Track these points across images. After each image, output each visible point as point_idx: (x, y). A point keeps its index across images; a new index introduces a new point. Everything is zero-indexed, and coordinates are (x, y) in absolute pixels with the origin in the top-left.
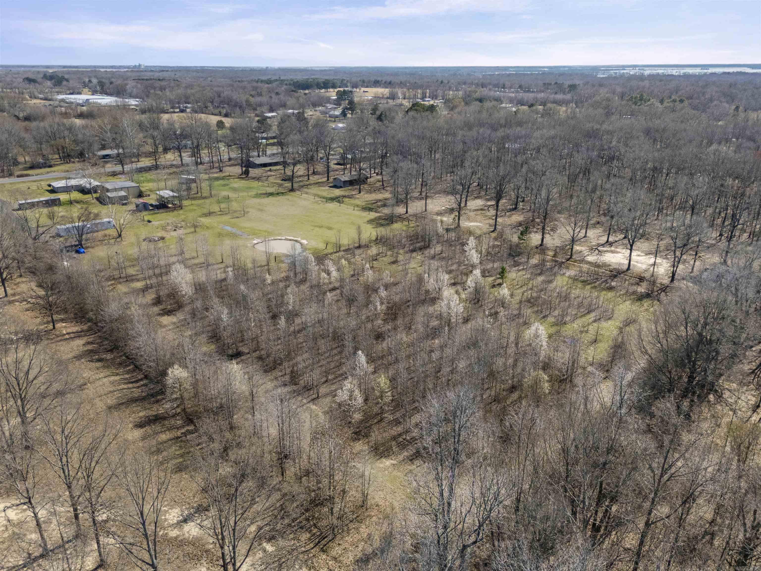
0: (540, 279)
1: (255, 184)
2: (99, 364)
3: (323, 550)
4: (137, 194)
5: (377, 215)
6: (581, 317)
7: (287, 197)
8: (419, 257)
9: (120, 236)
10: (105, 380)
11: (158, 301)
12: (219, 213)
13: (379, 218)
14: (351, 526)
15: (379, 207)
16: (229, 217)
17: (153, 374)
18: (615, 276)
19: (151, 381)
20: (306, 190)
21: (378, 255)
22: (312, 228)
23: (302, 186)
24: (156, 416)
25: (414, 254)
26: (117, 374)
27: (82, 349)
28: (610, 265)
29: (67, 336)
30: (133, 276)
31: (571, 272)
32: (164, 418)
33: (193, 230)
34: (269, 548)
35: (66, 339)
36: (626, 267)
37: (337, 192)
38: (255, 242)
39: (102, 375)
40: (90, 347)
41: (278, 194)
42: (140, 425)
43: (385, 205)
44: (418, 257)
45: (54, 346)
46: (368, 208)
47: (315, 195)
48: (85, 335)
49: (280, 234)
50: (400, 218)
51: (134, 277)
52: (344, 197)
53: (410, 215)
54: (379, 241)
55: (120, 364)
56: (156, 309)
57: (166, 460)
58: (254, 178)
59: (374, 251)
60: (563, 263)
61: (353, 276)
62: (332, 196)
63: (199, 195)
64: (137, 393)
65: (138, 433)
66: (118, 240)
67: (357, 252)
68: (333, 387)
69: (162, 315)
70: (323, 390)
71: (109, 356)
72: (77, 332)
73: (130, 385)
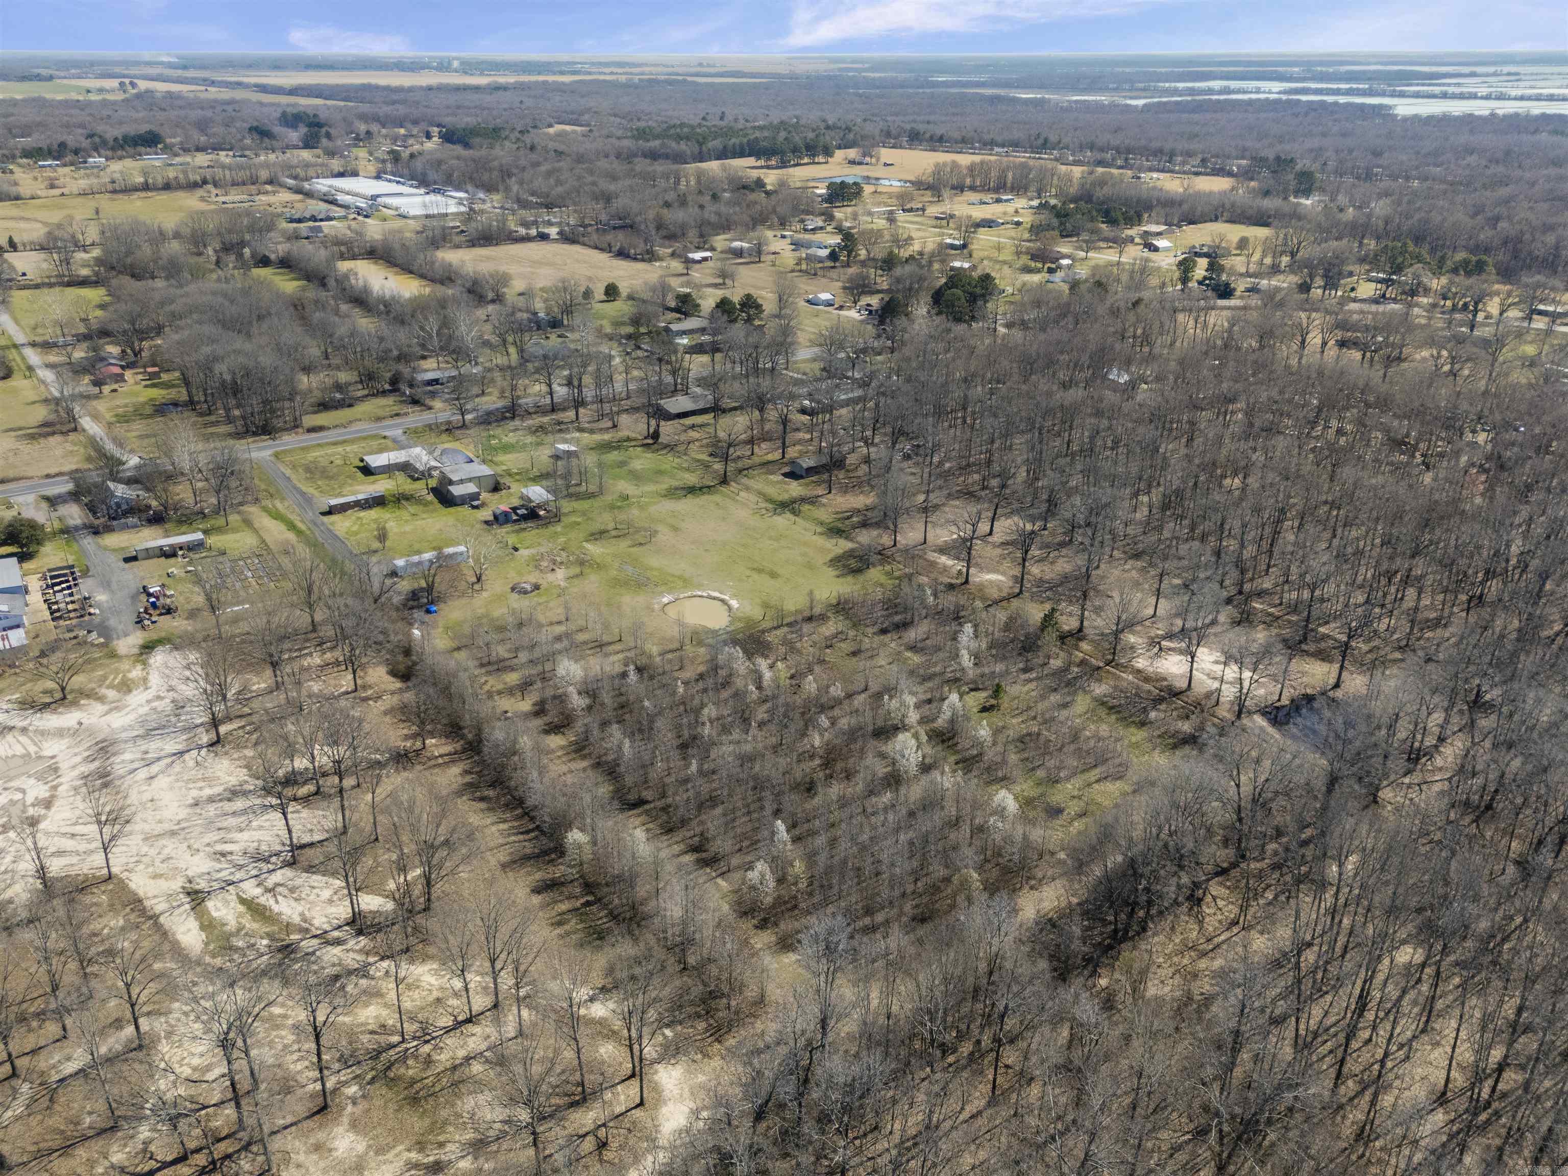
0: (1055, 698)
1: (668, 461)
2: (483, 805)
3: (717, 1040)
4: (492, 486)
5: (849, 545)
6: (1083, 771)
7: (717, 498)
8: (893, 645)
9: (479, 579)
10: (494, 828)
11: (540, 710)
12: (614, 533)
13: (850, 554)
14: (747, 1020)
15: (854, 528)
16: (629, 543)
17: (545, 827)
18: (1161, 700)
19: (543, 833)
20: (745, 480)
21: (835, 636)
22: (748, 573)
23: (740, 471)
24: (552, 880)
25: (886, 638)
26: (505, 821)
27: (460, 780)
28: (1165, 679)
29: (440, 761)
30: (504, 660)
31: (1100, 689)
32: (563, 884)
33: (577, 570)
34: (668, 1032)
35: (439, 765)
36: (1184, 685)
37: (795, 489)
38: (665, 600)
39: (489, 821)
40: (468, 779)
41: (701, 489)
42: (537, 891)
43: (864, 525)
44: (892, 643)
45: (427, 773)
46: (835, 531)
47: (760, 493)
48: (461, 760)
49: (700, 586)
50: (883, 555)
51: (507, 663)
52: (803, 500)
53: (899, 550)
54: (841, 607)
55: (506, 805)
56: (538, 722)
57: (568, 934)
58: (666, 446)
59: (830, 628)
60: (1099, 668)
61: (792, 677)
62: (785, 497)
63: (583, 488)
64: (529, 848)
65: (536, 900)
66: (477, 587)
67: (807, 628)
68: (749, 858)
69: (547, 732)
70: (735, 861)
71: (491, 793)
72: (449, 754)
73: (521, 837)
